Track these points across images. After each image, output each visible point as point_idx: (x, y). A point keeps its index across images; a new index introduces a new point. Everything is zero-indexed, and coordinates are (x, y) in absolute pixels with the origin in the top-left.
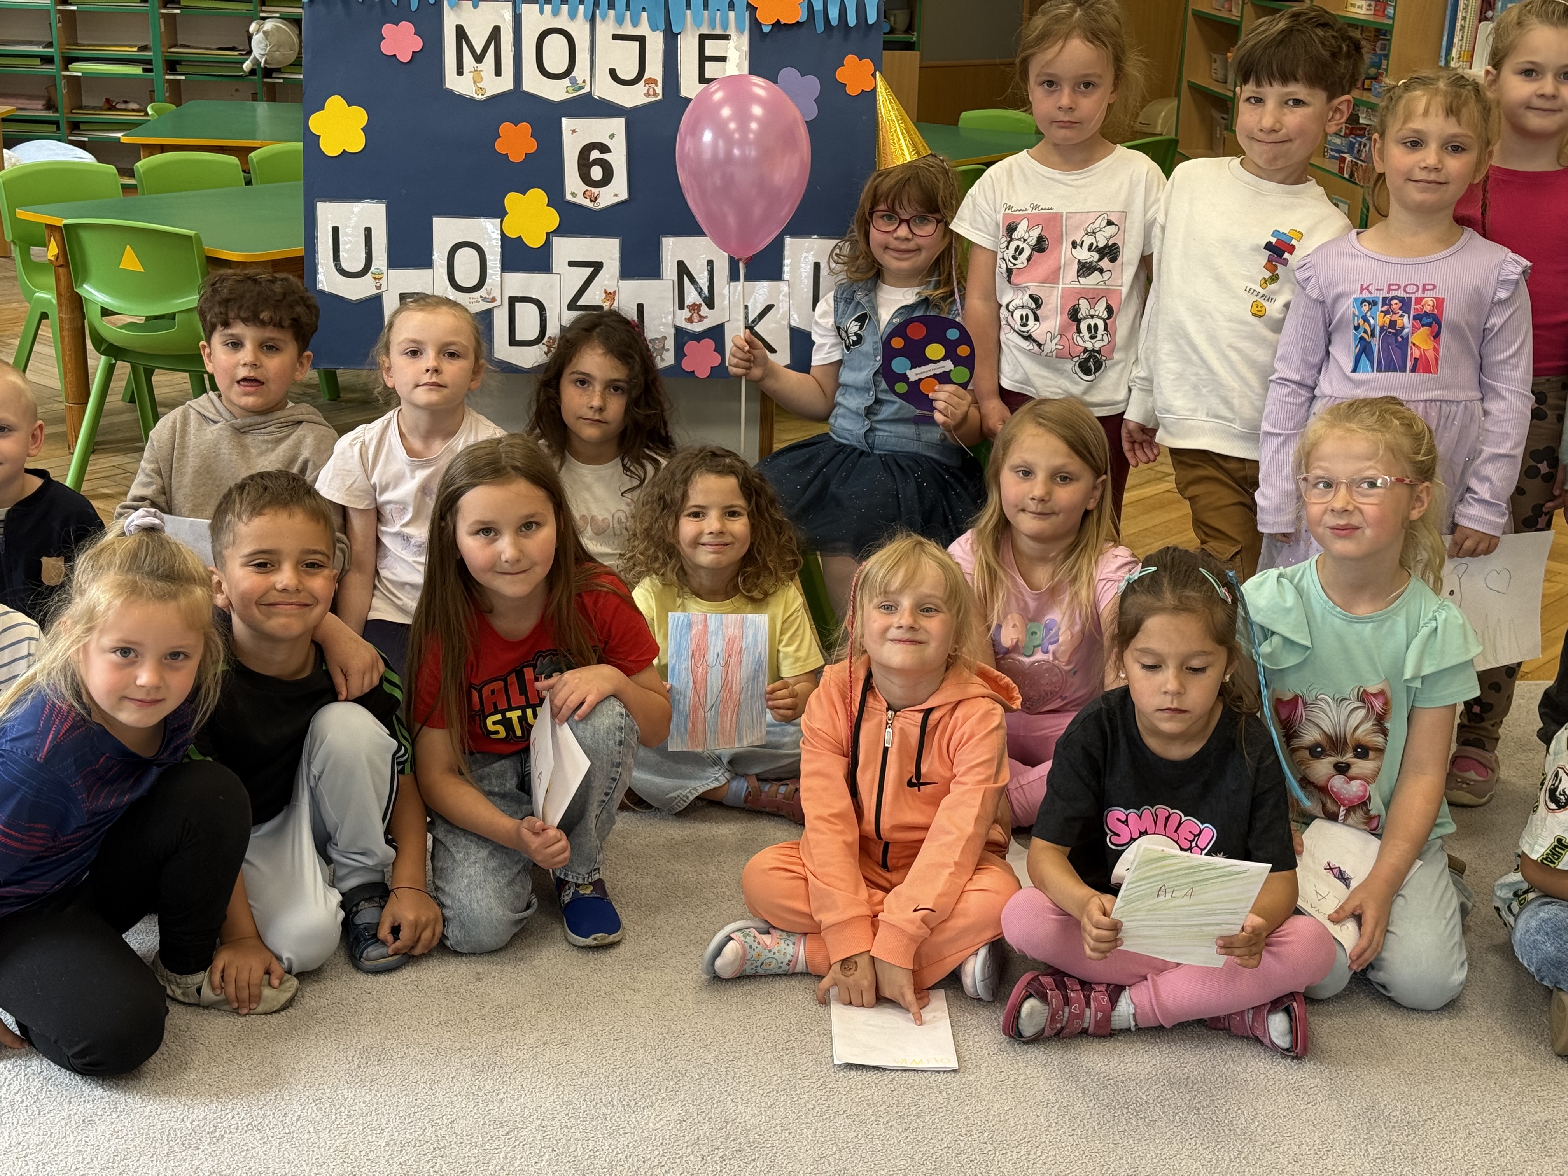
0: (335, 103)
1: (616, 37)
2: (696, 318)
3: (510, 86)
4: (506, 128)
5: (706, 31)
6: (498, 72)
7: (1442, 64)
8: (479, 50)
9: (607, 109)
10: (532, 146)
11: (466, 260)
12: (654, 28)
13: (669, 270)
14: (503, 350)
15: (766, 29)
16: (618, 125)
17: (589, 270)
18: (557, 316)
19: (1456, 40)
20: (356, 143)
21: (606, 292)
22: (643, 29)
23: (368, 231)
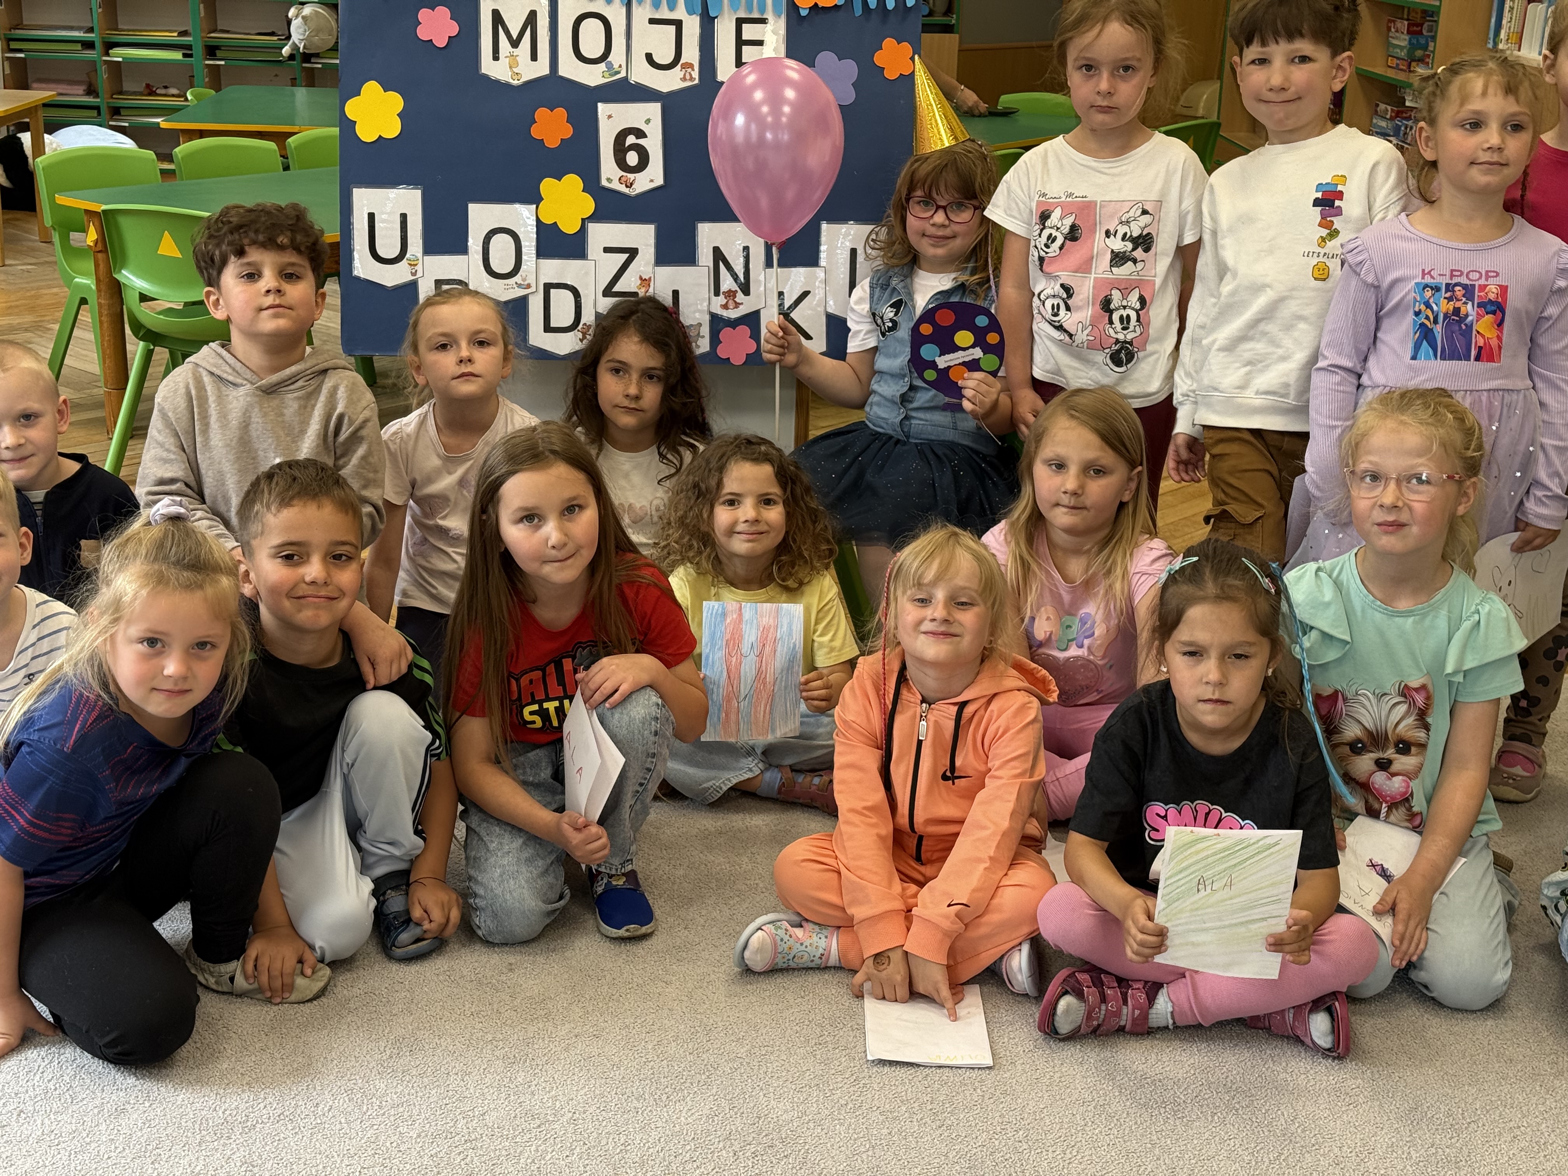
0: (372, 88)
1: (652, 21)
2: (731, 304)
3: (546, 71)
4: (542, 113)
5: (743, 15)
6: (534, 57)
7: (1490, 46)
8: (515, 34)
9: (642, 94)
10: (568, 131)
11: (502, 246)
12: (690, 12)
13: (705, 256)
14: (537, 337)
15: (804, 13)
16: (654, 110)
17: (625, 256)
18: (592, 302)
19: (1504, 22)
20: (392, 129)
21: (641, 278)
22: (680, 13)
23: (404, 217)
